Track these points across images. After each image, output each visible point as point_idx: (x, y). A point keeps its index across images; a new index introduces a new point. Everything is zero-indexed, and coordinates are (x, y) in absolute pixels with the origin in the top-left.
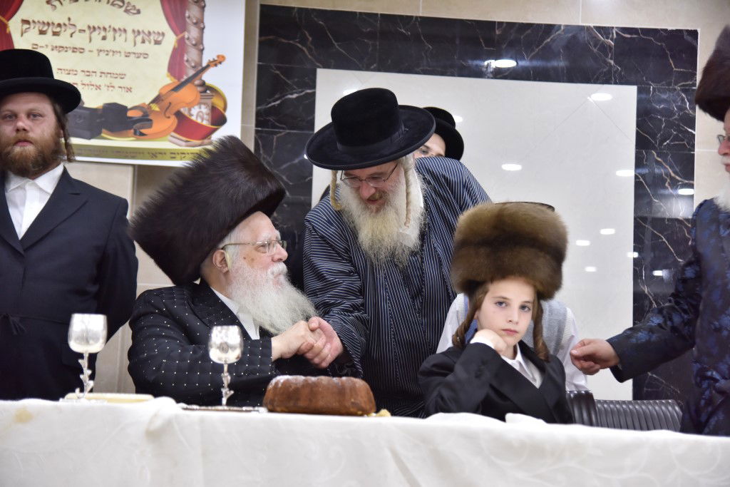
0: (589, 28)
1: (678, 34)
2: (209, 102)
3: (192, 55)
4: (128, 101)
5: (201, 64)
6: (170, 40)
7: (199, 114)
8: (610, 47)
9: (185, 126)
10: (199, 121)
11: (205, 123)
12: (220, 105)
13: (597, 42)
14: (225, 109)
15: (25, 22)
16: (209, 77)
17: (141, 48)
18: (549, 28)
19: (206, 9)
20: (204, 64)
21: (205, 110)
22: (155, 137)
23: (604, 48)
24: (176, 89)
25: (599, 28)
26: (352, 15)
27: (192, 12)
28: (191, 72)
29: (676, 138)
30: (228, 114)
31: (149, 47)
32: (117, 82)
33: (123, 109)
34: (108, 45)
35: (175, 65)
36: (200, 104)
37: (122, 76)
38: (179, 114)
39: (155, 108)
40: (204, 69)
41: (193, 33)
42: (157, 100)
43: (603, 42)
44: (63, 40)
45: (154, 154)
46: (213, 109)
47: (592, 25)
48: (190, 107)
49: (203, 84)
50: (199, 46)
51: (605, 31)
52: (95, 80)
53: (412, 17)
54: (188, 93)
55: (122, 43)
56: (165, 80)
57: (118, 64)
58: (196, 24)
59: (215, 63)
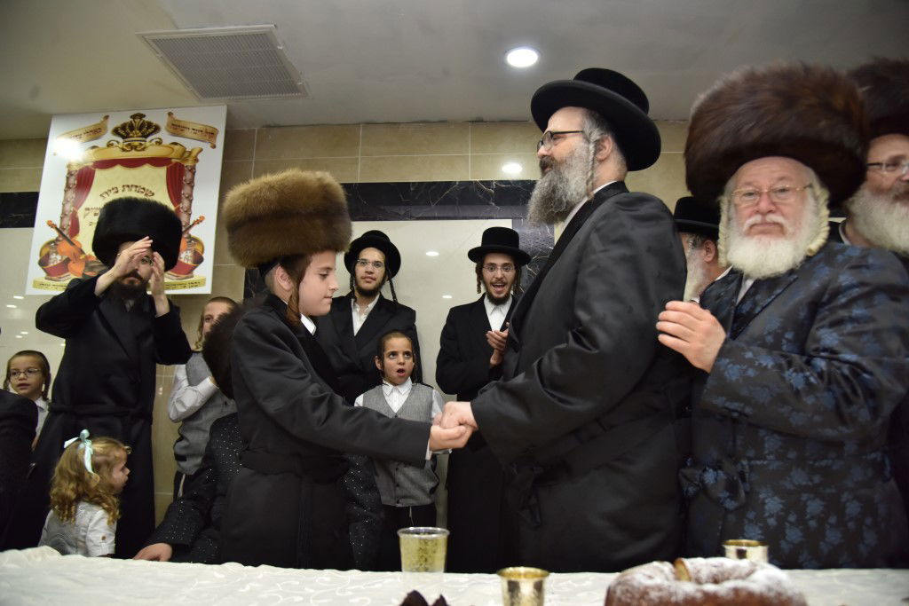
0: (476, 182)
2: (193, 248)
5: (188, 223)
7: (186, 257)
8: (491, 193)
10: (186, 262)
11: (190, 263)
12: (198, 248)
13: (482, 191)
14: (203, 252)
15: (88, 209)
16: (193, 232)
18: (448, 184)
19: (195, 188)
20: (191, 223)
21: (189, 254)
23: (487, 195)
25: (482, 182)
27: (186, 191)
29: (542, 254)
30: (204, 256)
36: (187, 250)
40: (191, 227)
41: (185, 203)
43: (487, 192)
46: (195, 253)
47: (478, 180)
49: (190, 237)
50: (189, 212)
51: (488, 183)
53: (352, 184)
58: (187, 198)
59: (198, 222)
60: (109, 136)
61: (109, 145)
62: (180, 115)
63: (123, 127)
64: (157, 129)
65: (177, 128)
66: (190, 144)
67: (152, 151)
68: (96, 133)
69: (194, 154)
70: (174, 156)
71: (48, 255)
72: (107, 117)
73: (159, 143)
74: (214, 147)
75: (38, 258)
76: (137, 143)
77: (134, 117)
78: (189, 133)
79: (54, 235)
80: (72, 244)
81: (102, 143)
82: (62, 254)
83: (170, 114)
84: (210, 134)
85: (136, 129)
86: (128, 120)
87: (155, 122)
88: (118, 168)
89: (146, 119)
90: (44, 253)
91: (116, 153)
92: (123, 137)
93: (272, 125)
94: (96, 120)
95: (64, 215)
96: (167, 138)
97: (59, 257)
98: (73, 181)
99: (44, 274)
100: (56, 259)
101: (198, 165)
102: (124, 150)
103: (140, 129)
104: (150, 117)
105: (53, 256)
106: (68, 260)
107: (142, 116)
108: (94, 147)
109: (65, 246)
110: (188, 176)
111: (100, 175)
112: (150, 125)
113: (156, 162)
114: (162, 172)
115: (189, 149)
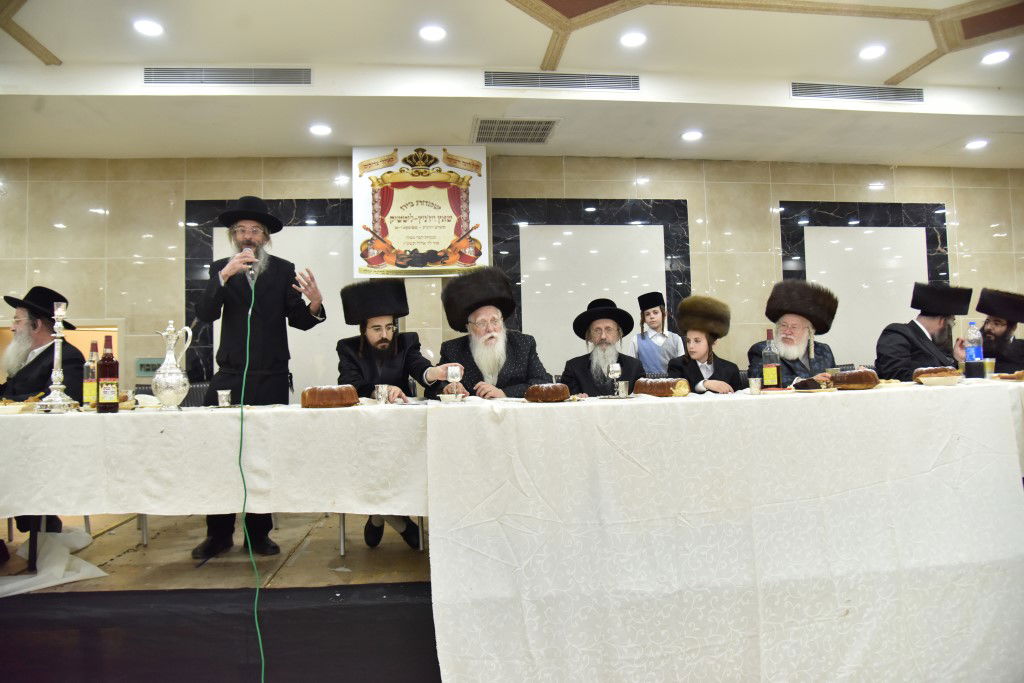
0: (640, 200)
1: (679, 201)
2: (474, 246)
3: (464, 225)
4: (438, 248)
5: (468, 229)
6: (455, 219)
7: (469, 252)
8: (650, 208)
9: (463, 258)
10: (469, 255)
11: (472, 255)
12: (478, 246)
13: (644, 206)
14: (481, 248)
15: (392, 217)
16: (473, 235)
17: (442, 224)
18: (623, 201)
19: (470, 204)
20: (470, 229)
21: (472, 249)
22: (449, 264)
23: (648, 209)
24: (459, 241)
25: (645, 200)
26: (534, 200)
27: (464, 206)
28: (464, 233)
29: (682, 248)
30: (482, 251)
31: (446, 224)
32: (432, 241)
33: (436, 252)
34: (428, 224)
35: (458, 230)
36: (469, 247)
37: (434, 237)
38: (460, 253)
39: (450, 250)
40: (470, 231)
41: (464, 215)
42: (450, 247)
43: (647, 206)
44: (408, 224)
45: (451, 271)
46: (476, 249)
47: (642, 199)
48: (465, 249)
49: (470, 238)
50: (467, 221)
51: (648, 201)
52: (423, 240)
54: (464, 242)
55: (434, 223)
56: (453, 237)
57: (432, 232)
58: (465, 211)
59: (475, 228)
60: (400, 165)
61: (401, 171)
62: (452, 151)
63: (410, 158)
64: (436, 161)
65: (451, 161)
66: (463, 173)
67: (434, 177)
68: (390, 161)
69: (466, 180)
70: (452, 180)
71: (367, 250)
72: (396, 150)
73: (440, 171)
74: (480, 175)
75: (360, 252)
76: (422, 171)
77: (417, 151)
78: (461, 165)
79: (369, 236)
80: (384, 242)
81: (395, 169)
82: (378, 249)
83: (444, 150)
84: (476, 167)
85: (420, 159)
86: (414, 153)
87: (434, 155)
88: (411, 189)
89: (427, 153)
90: (364, 248)
91: (407, 177)
92: (411, 165)
93: (502, 154)
94: (389, 152)
95: (374, 222)
96: (446, 168)
97: (376, 252)
98: (377, 196)
99: (366, 264)
100: (373, 253)
101: (470, 188)
102: (413, 175)
103: (424, 159)
104: (430, 152)
105: (371, 251)
106: (382, 254)
107: (423, 151)
108: (389, 172)
109: (378, 244)
110: (464, 196)
111: (397, 192)
112: (430, 157)
113: (440, 184)
114: (444, 192)
115: (462, 176)
